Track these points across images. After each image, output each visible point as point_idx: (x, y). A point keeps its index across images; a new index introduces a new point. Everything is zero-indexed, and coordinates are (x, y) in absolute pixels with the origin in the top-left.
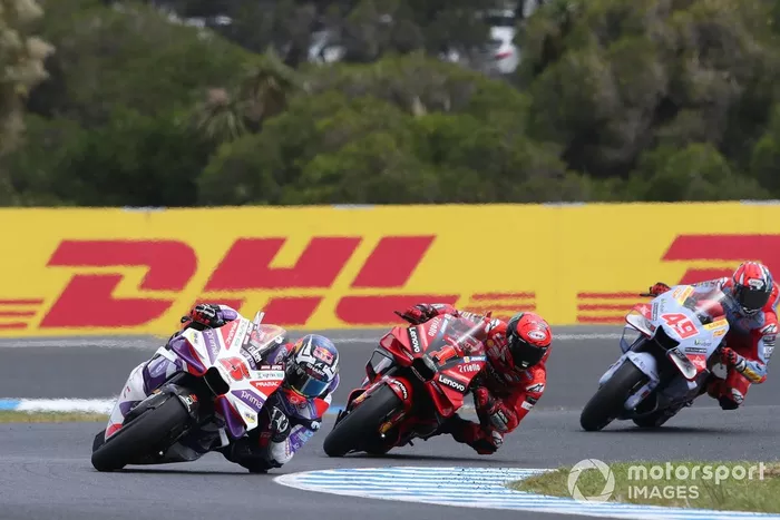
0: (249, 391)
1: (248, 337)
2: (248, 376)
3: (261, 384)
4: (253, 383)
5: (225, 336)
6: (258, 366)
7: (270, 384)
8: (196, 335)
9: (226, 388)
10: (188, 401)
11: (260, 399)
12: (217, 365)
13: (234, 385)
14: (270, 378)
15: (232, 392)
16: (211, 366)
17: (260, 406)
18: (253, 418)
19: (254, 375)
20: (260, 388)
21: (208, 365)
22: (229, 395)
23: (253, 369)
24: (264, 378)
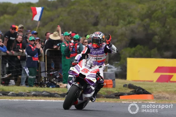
0: (91, 74)
1: (85, 63)
2: (89, 71)
3: (93, 71)
4: (91, 72)
5: (80, 65)
6: (90, 68)
7: (95, 70)
8: (73, 68)
9: (85, 76)
10: (77, 84)
11: (94, 75)
12: (81, 72)
13: (86, 74)
14: (95, 69)
15: (87, 76)
16: (79, 73)
17: (95, 76)
18: (95, 80)
19: (91, 70)
20: (93, 72)
21: (78, 73)
22: (86, 77)
23: (89, 69)
24: (93, 70)
